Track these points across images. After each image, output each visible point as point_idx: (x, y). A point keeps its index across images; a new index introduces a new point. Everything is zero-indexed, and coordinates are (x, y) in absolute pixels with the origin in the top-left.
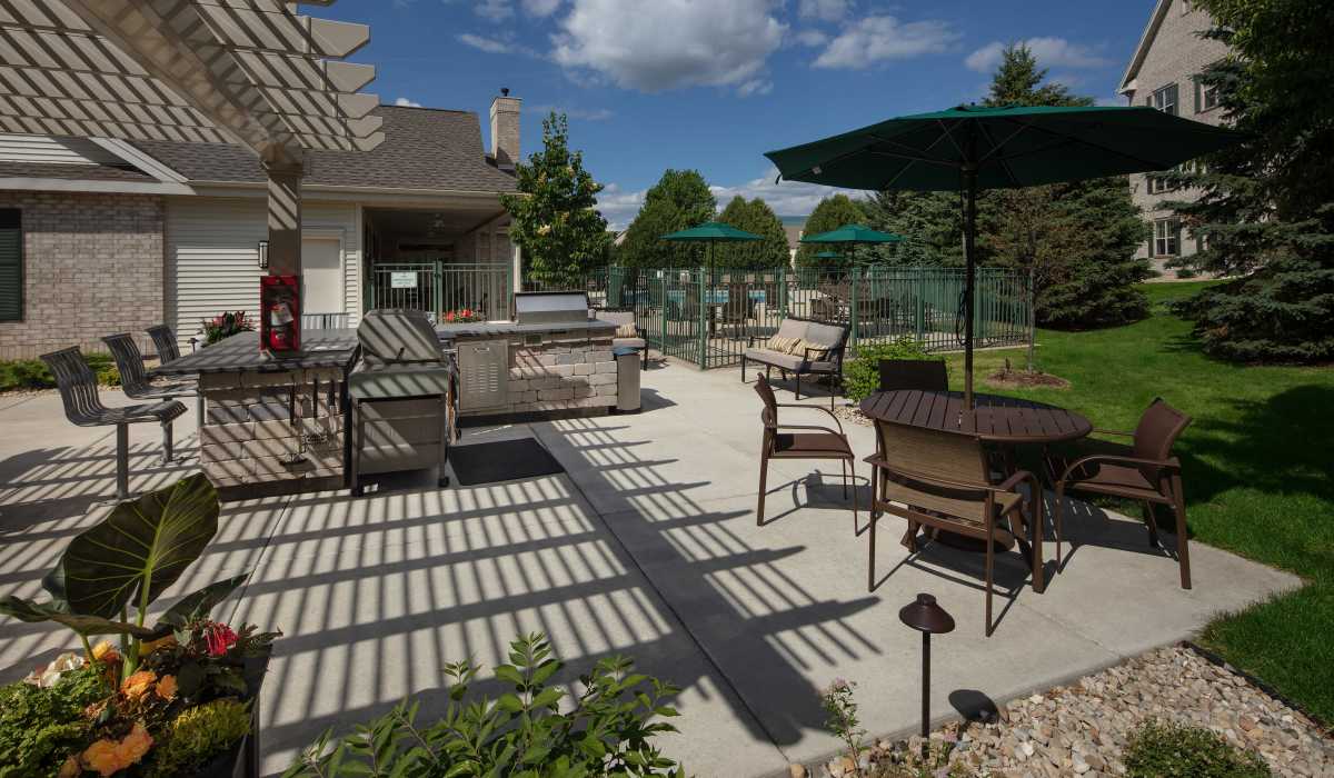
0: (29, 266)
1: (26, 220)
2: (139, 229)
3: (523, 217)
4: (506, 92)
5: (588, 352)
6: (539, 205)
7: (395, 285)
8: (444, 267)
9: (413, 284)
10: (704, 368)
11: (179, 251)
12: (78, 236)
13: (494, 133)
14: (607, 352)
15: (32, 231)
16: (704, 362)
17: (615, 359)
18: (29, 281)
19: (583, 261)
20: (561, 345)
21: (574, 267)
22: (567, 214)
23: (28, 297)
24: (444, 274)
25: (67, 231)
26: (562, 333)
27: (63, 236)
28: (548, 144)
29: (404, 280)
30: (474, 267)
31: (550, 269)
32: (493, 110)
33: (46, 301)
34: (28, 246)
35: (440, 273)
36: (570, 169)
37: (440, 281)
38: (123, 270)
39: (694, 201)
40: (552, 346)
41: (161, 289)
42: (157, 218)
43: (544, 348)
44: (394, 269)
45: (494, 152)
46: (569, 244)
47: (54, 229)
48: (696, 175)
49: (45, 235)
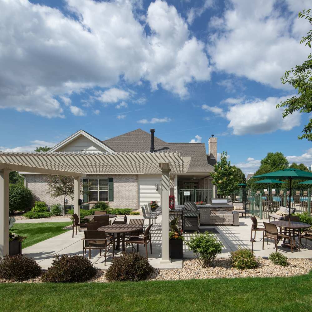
0: (114, 190)
1: (114, 180)
2: (133, 182)
3: (215, 178)
4: (213, 136)
5: (227, 212)
6: (219, 176)
7: (185, 195)
8: (196, 190)
9: (189, 194)
10: (261, 219)
11: (141, 186)
12: (123, 183)
13: (209, 148)
14: (231, 212)
15: (115, 182)
16: (261, 217)
17: (233, 214)
18: (114, 193)
19: (230, 189)
20: (221, 210)
21: (228, 191)
22: (226, 178)
23: (114, 196)
24: (196, 192)
25: (121, 182)
26: (221, 208)
27: (120, 183)
28: (222, 159)
29: (187, 193)
30: (203, 190)
31: (222, 192)
32: (209, 141)
33: (117, 197)
34: (114, 185)
35: (195, 192)
36: (227, 166)
37: (195, 194)
38: (130, 191)
39: (280, 163)
40: (219, 210)
41: (137, 195)
42: (136, 179)
43: (217, 211)
44: (184, 191)
45: (209, 154)
46: (227, 185)
47: (119, 182)
48: (281, 154)
49: (117, 183)
